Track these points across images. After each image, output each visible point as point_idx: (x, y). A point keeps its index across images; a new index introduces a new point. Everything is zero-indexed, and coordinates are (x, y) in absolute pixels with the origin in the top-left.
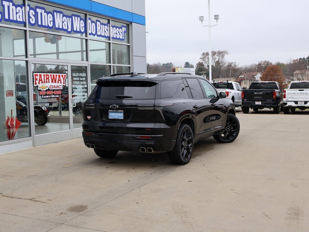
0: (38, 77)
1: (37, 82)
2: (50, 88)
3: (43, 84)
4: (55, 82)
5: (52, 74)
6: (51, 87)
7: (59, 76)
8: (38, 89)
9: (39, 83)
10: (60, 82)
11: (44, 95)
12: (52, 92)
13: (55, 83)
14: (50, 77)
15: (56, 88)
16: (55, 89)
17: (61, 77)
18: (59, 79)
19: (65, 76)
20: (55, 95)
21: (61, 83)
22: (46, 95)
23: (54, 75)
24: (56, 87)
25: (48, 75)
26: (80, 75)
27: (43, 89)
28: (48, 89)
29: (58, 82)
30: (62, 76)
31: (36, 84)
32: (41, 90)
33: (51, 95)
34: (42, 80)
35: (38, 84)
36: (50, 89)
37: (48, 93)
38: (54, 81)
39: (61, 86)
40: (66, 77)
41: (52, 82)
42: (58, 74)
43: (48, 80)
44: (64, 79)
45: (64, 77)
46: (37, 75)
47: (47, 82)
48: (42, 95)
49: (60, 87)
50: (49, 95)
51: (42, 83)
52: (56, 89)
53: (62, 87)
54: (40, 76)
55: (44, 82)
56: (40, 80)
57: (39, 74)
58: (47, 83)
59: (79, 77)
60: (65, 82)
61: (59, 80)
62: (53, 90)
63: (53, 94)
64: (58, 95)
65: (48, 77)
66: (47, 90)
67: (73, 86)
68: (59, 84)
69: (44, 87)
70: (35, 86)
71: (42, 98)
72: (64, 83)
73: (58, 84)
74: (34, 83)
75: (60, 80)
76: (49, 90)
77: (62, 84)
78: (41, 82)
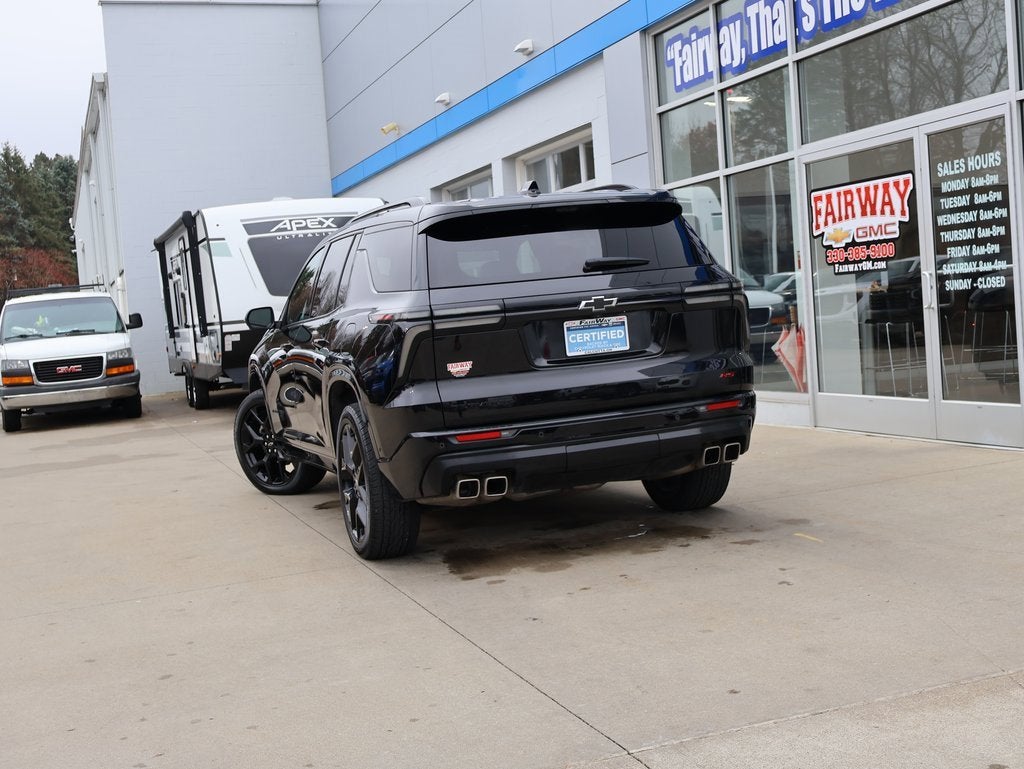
0: (822, 205)
1: (821, 220)
2: (858, 237)
3: (839, 225)
4: (873, 213)
5: (862, 185)
6: (860, 233)
7: (886, 186)
8: (825, 244)
9: (826, 224)
10: (887, 209)
11: (840, 263)
12: (862, 252)
13: (874, 217)
14: (856, 196)
15: (876, 234)
16: (874, 238)
17: (893, 191)
18: (887, 200)
19: (906, 183)
20: (874, 261)
21: (892, 212)
22: (847, 262)
23: (867, 189)
24: (876, 229)
25: (849, 192)
26: (970, 163)
27: (837, 241)
28: (850, 240)
29: (883, 212)
30: (896, 184)
31: (818, 227)
32: (830, 247)
33: (861, 261)
34: (832, 213)
35: (822, 229)
36: (858, 240)
37: (852, 254)
38: (868, 209)
39: (894, 224)
40: (910, 188)
41: (864, 213)
42: (880, 182)
43: (849, 208)
44: (902, 196)
45: (902, 188)
46: (819, 198)
47: (847, 217)
48: (833, 264)
49: (889, 229)
50: (854, 262)
51: (834, 221)
52: (876, 238)
53: (896, 228)
54: (829, 197)
55: (840, 219)
56: (827, 214)
57: (823, 193)
58: (847, 222)
59: (968, 174)
60: (907, 208)
61: (884, 204)
62: (868, 244)
63: (868, 258)
64: (882, 260)
65: (849, 198)
66: (848, 245)
67: (941, 220)
68: (887, 218)
69: (839, 235)
70: (815, 234)
71: (836, 274)
72: (903, 213)
73: (883, 217)
74: (814, 224)
75: (890, 203)
76: (853, 244)
77: (898, 217)
78: (830, 218)
